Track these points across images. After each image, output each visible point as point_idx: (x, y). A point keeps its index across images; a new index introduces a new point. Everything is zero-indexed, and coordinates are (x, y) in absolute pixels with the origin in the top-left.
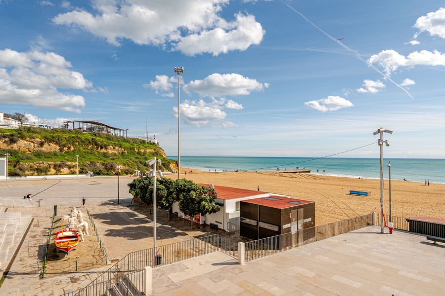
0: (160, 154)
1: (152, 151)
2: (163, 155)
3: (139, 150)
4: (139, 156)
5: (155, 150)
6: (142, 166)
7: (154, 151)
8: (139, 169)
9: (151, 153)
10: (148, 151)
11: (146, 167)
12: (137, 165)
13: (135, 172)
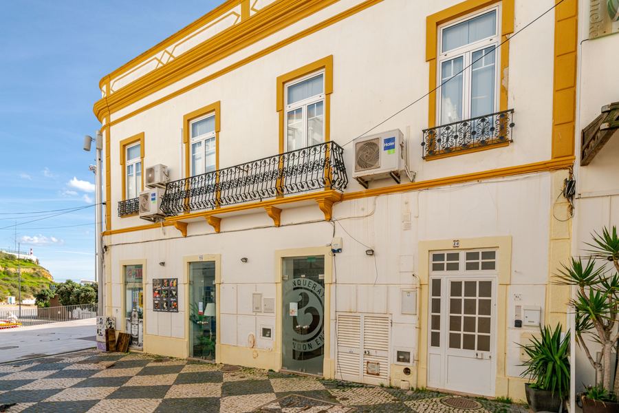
0: (43, 277)
1: (30, 271)
2: (49, 278)
3: (5, 268)
4: (7, 277)
5: (34, 269)
6: (16, 291)
7: (32, 271)
8: (12, 294)
9: (27, 274)
10: (22, 270)
11: (24, 293)
12: (9, 289)
13: (6, 299)
